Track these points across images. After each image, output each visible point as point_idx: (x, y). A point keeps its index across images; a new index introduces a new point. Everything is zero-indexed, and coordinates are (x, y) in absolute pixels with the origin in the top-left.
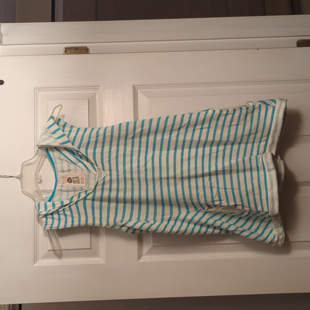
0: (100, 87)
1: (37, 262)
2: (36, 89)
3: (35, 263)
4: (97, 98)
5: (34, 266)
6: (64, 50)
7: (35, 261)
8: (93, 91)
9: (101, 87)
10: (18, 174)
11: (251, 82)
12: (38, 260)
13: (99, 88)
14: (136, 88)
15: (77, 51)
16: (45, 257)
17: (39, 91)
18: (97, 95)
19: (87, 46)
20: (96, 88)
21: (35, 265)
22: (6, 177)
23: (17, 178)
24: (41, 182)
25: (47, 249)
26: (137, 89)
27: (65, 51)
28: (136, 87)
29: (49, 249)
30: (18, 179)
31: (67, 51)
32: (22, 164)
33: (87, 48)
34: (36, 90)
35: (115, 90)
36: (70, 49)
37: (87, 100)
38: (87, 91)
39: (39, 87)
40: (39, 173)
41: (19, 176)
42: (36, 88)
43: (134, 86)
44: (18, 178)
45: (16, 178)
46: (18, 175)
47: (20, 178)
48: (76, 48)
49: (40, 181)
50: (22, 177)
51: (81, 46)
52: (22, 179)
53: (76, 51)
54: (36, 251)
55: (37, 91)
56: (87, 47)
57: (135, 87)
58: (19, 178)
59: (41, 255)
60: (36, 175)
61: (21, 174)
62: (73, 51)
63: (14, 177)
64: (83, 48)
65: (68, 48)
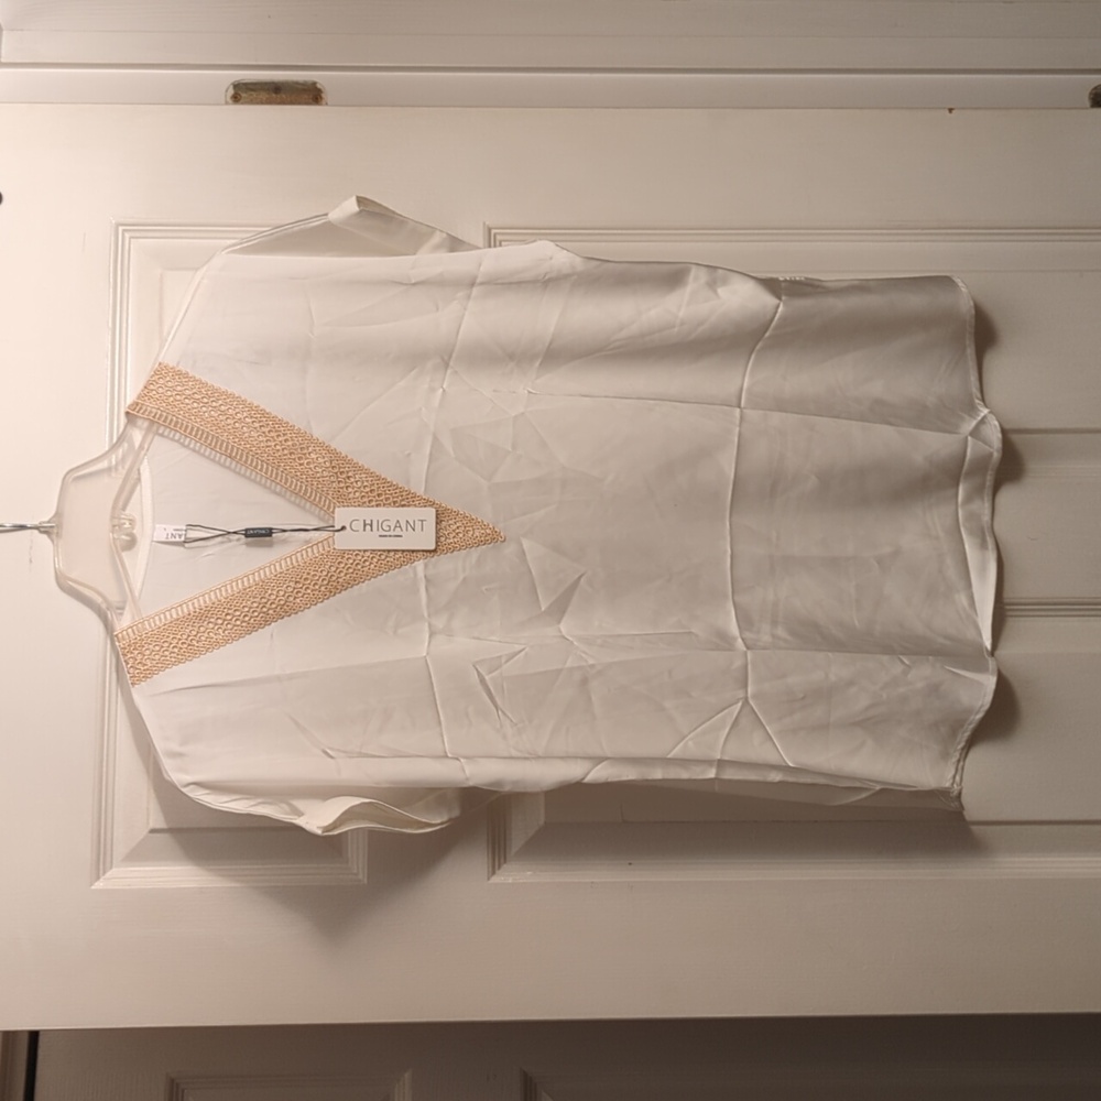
1: (108, 874)
2: (121, 228)
3: (98, 878)
5: (93, 887)
6: (231, 92)
7: (98, 869)
10: (44, 516)
11: (923, 229)
12: (111, 868)
14: (498, 237)
15: (278, 94)
16: (136, 855)
17: (134, 234)
19: (315, 80)
21: (99, 885)
23: (41, 532)
24: (132, 543)
25: (148, 823)
26: (501, 241)
27: (236, 95)
28: (495, 234)
29: (152, 825)
30: (45, 536)
31: (244, 95)
32: (68, 473)
33: (316, 88)
34: (124, 231)
36: (252, 90)
39: (132, 222)
40: (124, 509)
41: (49, 522)
42: (122, 225)
43: (490, 230)
44: (44, 532)
45: (36, 532)
46: (46, 519)
47: (52, 529)
48: (276, 87)
49: (128, 538)
50: (60, 526)
52: (57, 535)
53: (274, 93)
54: (106, 834)
55: (127, 235)
56: (314, 83)
57: (493, 231)
58: (50, 530)
59: (120, 850)
60: (113, 517)
61: (58, 514)
62: (264, 96)
63: (30, 528)
64: (300, 87)
65: (245, 84)
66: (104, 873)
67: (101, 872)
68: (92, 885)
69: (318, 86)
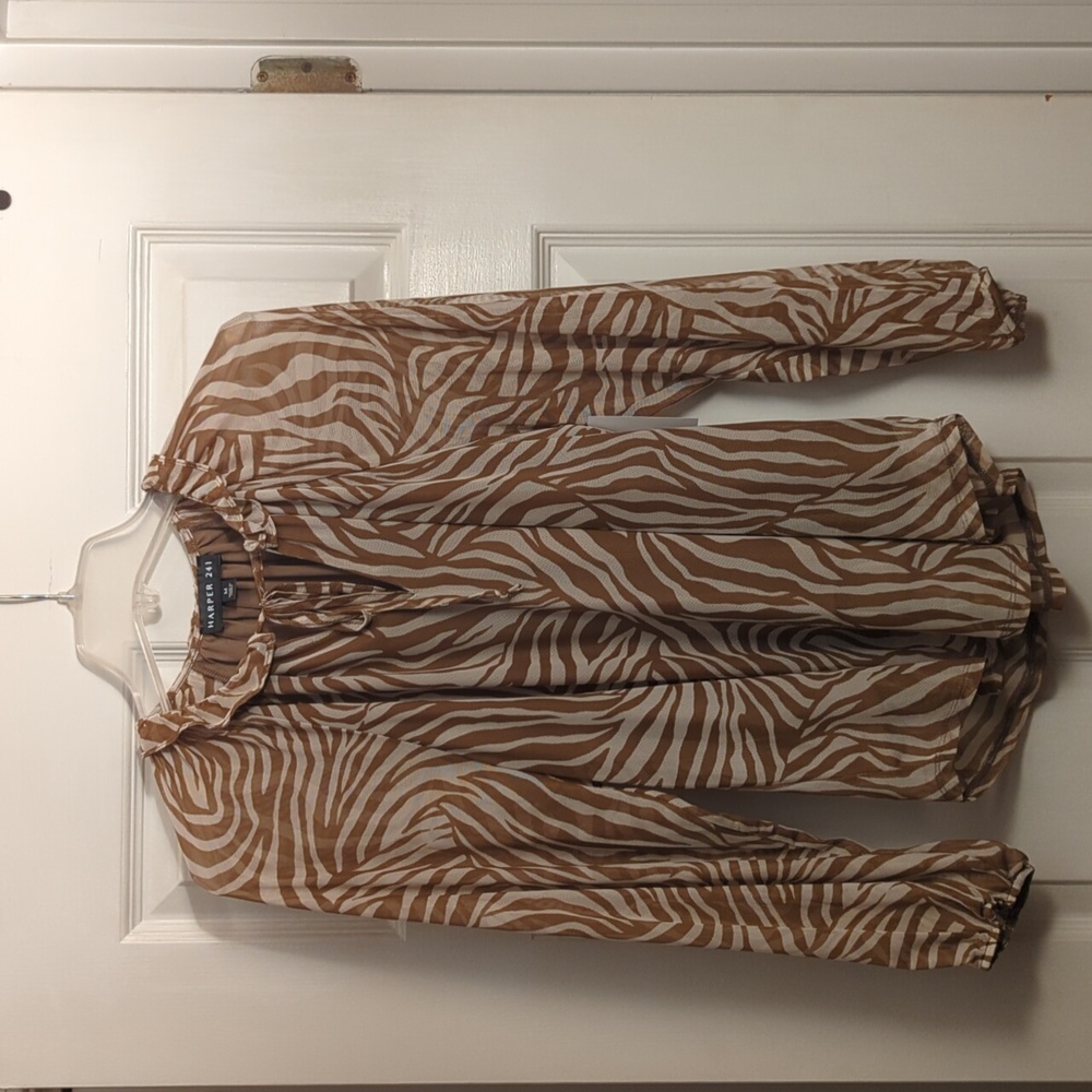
0: (398, 231)
1: (138, 928)
2: (139, 233)
3: (127, 932)
4: (386, 278)
5: (123, 942)
6: (257, 70)
7: (127, 922)
8: (373, 248)
9: (403, 231)
10: (65, 586)
12: (141, 920)
13: (394, 237)
14: (547, 242)
15: (309, 74)
16: (163, 909)
17: (153, 239)
18: (386, 266)
19: (349, 56)
20: (383, 234)
21: (128, 939)
22: (17, 600)
23: (60, 603)
24: (156, 616)
25: (177, 877)
26: (550, 247)
27: (262, 76)
28: (544, 238)
29: (182, 878)
30: (64, 608)
31: (270, 74)
32: (83, 548)
33: (349, 65)
34: (142, 235)
35: (460, 247)
36: (280, 68)
37: (348, 285)
38: (347, 247)
39: (151, 225)
40: (146, 582)
41: (68, 593)
42: (140, 229)
43: (538, 234)
44: (63, 603)
45: (55, 602)
46: (66, 590)
47: (73, 600)
48: (306, 65)
50: (79, 599)
51: (326, 55)
52: (77, 608)
53: (304, 74)
54: (134, 887)
55: (146, 240)
56: (348, 60)
57: (542, 235)
58: (70, 602)
59: (150, 900)
60: (135, 592)
61: (78, 586)
62: (293, 75)
63: (49, 598)
64: (333, 63)
65: (272, 61)
66: (134, 926)
67: (131, 927)
68: (121, 940)
69: (352, 63)
